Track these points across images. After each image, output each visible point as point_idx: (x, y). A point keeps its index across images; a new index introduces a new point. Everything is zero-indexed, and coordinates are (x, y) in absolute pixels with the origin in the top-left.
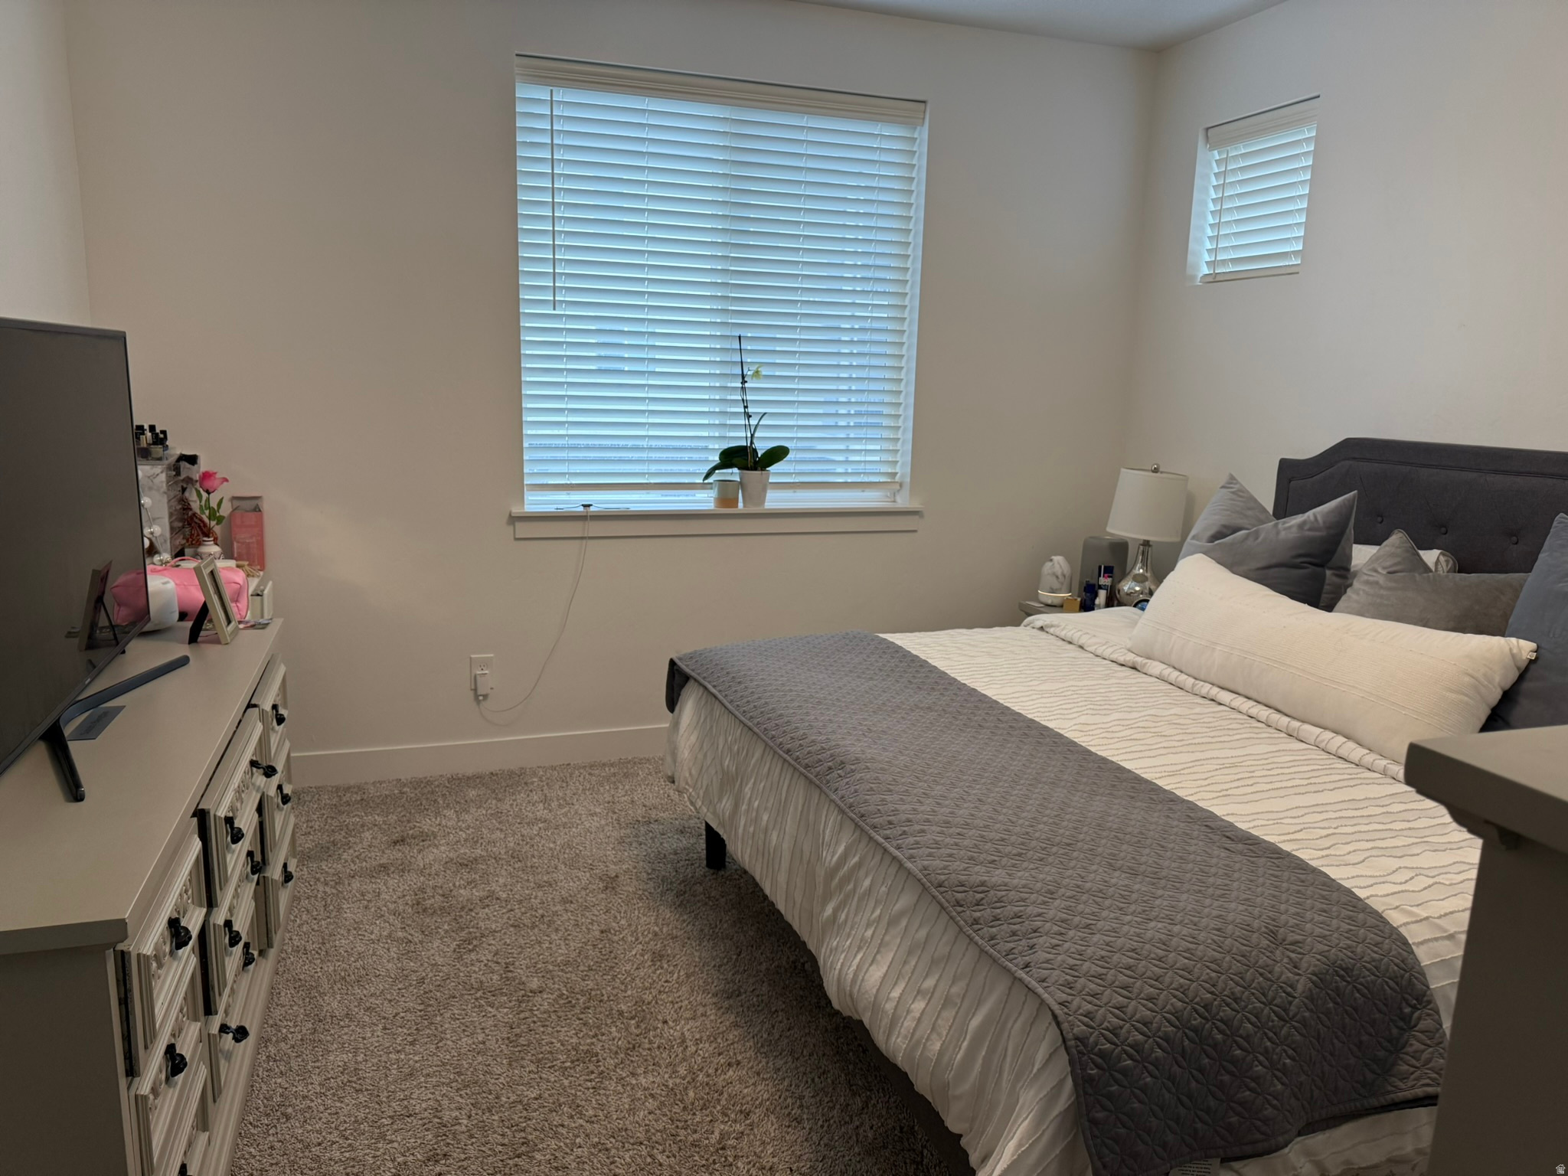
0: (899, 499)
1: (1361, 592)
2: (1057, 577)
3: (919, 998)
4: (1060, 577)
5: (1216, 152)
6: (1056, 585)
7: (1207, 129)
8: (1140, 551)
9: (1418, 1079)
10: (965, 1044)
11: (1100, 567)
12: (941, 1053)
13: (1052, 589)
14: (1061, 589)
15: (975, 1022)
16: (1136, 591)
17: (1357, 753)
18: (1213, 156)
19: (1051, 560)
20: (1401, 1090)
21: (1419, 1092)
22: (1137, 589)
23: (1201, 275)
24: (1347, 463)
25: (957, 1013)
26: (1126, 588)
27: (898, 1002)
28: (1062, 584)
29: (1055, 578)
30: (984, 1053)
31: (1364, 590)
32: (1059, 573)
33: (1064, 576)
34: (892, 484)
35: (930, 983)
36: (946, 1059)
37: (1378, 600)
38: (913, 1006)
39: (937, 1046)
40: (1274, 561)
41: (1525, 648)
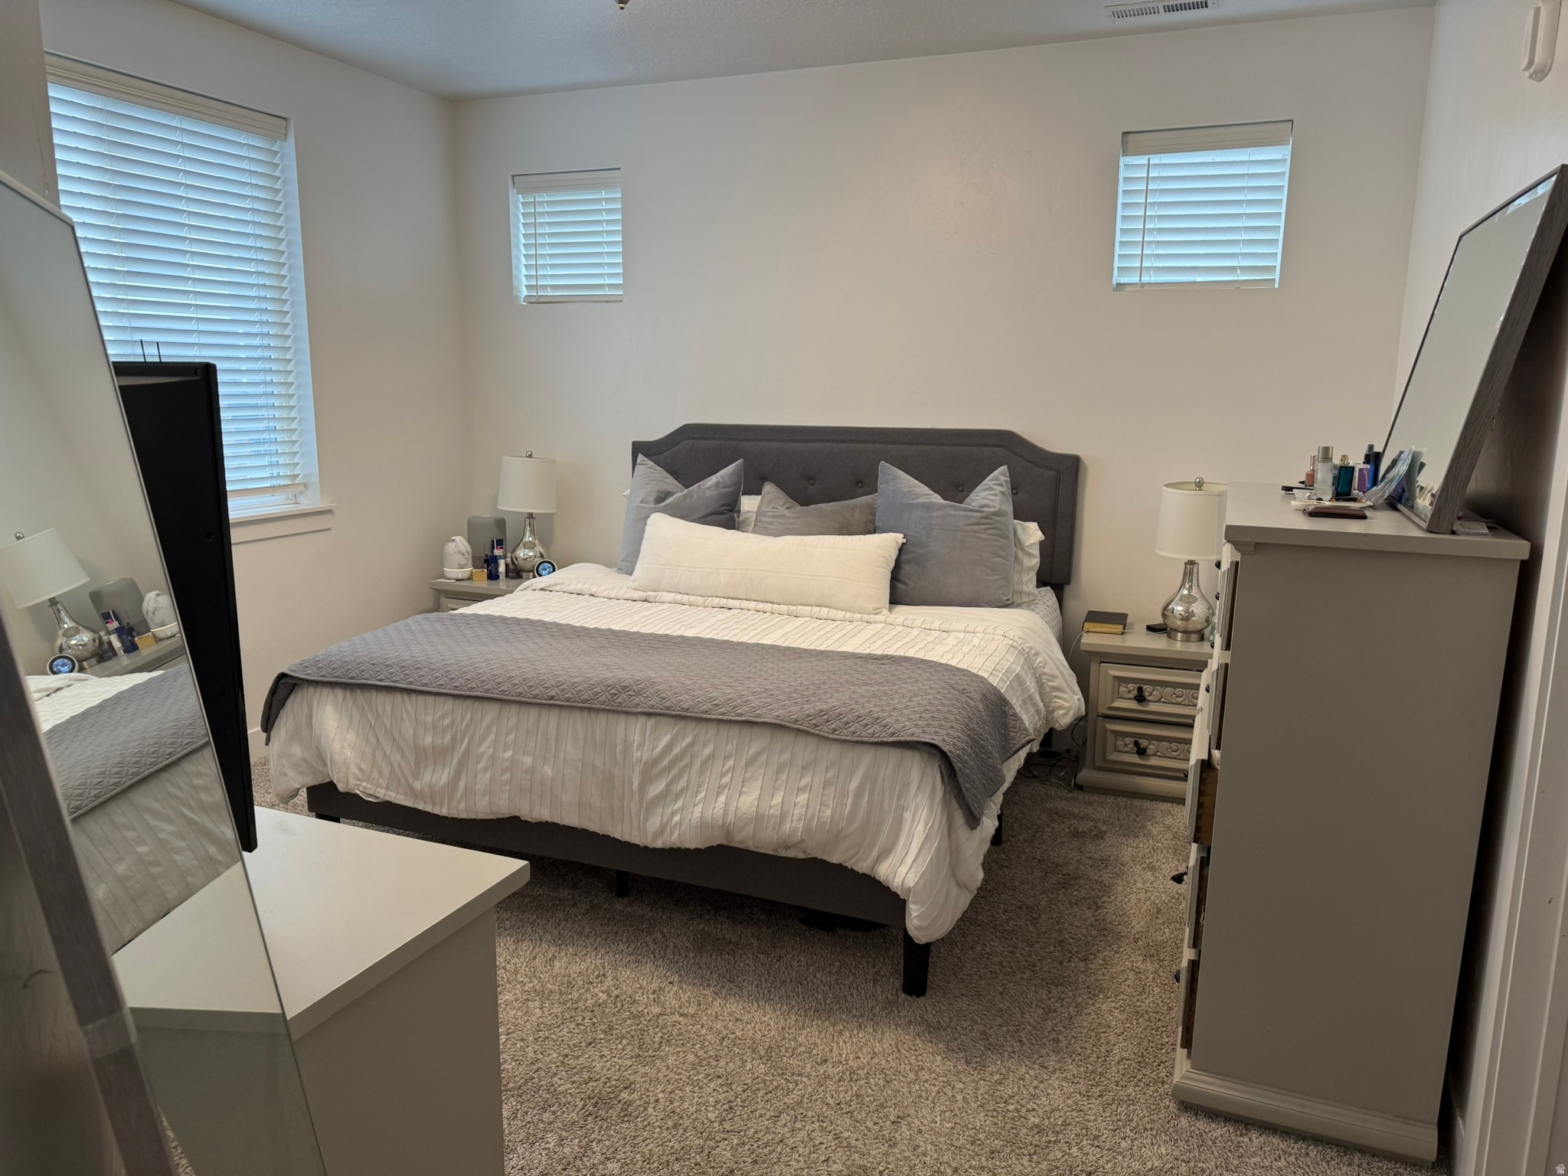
0: (302, 499)
1: (775, 523)
2: (463, 554)
3: (799, 793)
4: (465, 553)
5: (520, 196)
6: (463, 561)
7: (513, 176)
8: (527, 523)
9: (1020, 737)
10: (850, 800)
11: (493, 541)
12: (833, 815)
13: (460, 565)
14: (467, 564)
15: (853, 785)
16: (530, 557)
17: (840, 614)
18: (519, 199)
19: (453, 540)
20: (1016, 744)
21: (1024, 741)
22: (531, 554)
23: (523, 296)
24: (690, 441)
25: (836, 788)
26: (521, 555)
27: (782, 805)
28: (468, 559)
29: (461, 555)
30: (867, 799)
31: (777, 522)
32: (464, 551)
33: (468, 552)
34: (295, 486)
35: (806, 780)
36: (837, 817)
37: (791, 526)
38: (797, 800)
39: (829, 812)
40: (709, 511)
41: (899, 538)
